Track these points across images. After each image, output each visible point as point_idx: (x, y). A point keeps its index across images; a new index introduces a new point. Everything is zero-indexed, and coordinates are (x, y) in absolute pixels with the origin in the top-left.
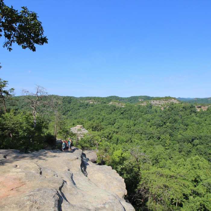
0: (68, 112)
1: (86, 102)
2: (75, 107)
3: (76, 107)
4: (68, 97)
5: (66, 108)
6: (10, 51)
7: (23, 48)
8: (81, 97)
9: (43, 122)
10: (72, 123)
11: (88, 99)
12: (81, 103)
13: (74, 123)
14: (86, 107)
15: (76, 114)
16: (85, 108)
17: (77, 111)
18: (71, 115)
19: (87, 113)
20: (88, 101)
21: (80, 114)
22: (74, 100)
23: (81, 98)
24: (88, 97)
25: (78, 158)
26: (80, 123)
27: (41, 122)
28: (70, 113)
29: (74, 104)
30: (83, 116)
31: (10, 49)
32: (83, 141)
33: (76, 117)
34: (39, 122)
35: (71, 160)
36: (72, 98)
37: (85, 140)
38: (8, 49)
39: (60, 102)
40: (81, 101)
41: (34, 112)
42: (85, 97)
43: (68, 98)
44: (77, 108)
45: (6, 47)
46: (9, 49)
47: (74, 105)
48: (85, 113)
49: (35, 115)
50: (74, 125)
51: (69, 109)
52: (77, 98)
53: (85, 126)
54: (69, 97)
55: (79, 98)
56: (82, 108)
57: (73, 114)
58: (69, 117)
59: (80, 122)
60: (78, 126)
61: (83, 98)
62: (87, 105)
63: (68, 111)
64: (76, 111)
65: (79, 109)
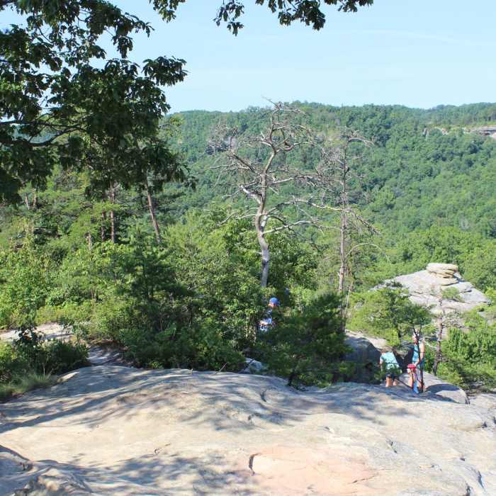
0: (377, 187)
1: (472, 132)
2: (409, 164)
3: (415, 161)
4: (373, 111)
5: (365, 168)
6: (235, 32)
7: (282, 22)
8: (442, 107)
9: (294, 260)
10: (396, 251)
11: (481, 114)
12: (440, 140)
13: (411, 249)
14: (470, 164)
15: (415, 201)
16: (464, 165)
17: (420, 185)
18: (391, 206)
19: (475, 193)
20: (481, 128)
21: (438, 200)
22: (402, 125)
23: (444, 114)
24: (483, 106)
25: (485, 425)
26: (438, 248)
27: (285, 259)
28: (382, 195)
29: (406, 148)
30: (455, 212)
31: (236, 26)
32: (464, 345)
33: (417, 214)
34: (280, 258)
35: (463, 430)
36: (392, 115)
37: (473, 339)
38: (229, 27)
39: (332, 138)
40: (442, 130)
41: (259, 214)
42: (464, 107)
43: (373, 115)
44: (423, 166)
45: (226, 20)
46: (232, 28)
47: (407, 154)
48: (466, 194)
49: (262, 229)
50: (407, 257)
51: (377, 173)
52: (419, 112)
53: (465, 266)
54: (378, 108)
55: (432, 111)
56: (448, 169)
57: (398, 202)
58: (378, 216)
59: (438, 243)
60: (433, 266)
61: (451, 113)
62: (475, 151)
63: (376, 181)
64: (415, 184)
65: (430, 174)
